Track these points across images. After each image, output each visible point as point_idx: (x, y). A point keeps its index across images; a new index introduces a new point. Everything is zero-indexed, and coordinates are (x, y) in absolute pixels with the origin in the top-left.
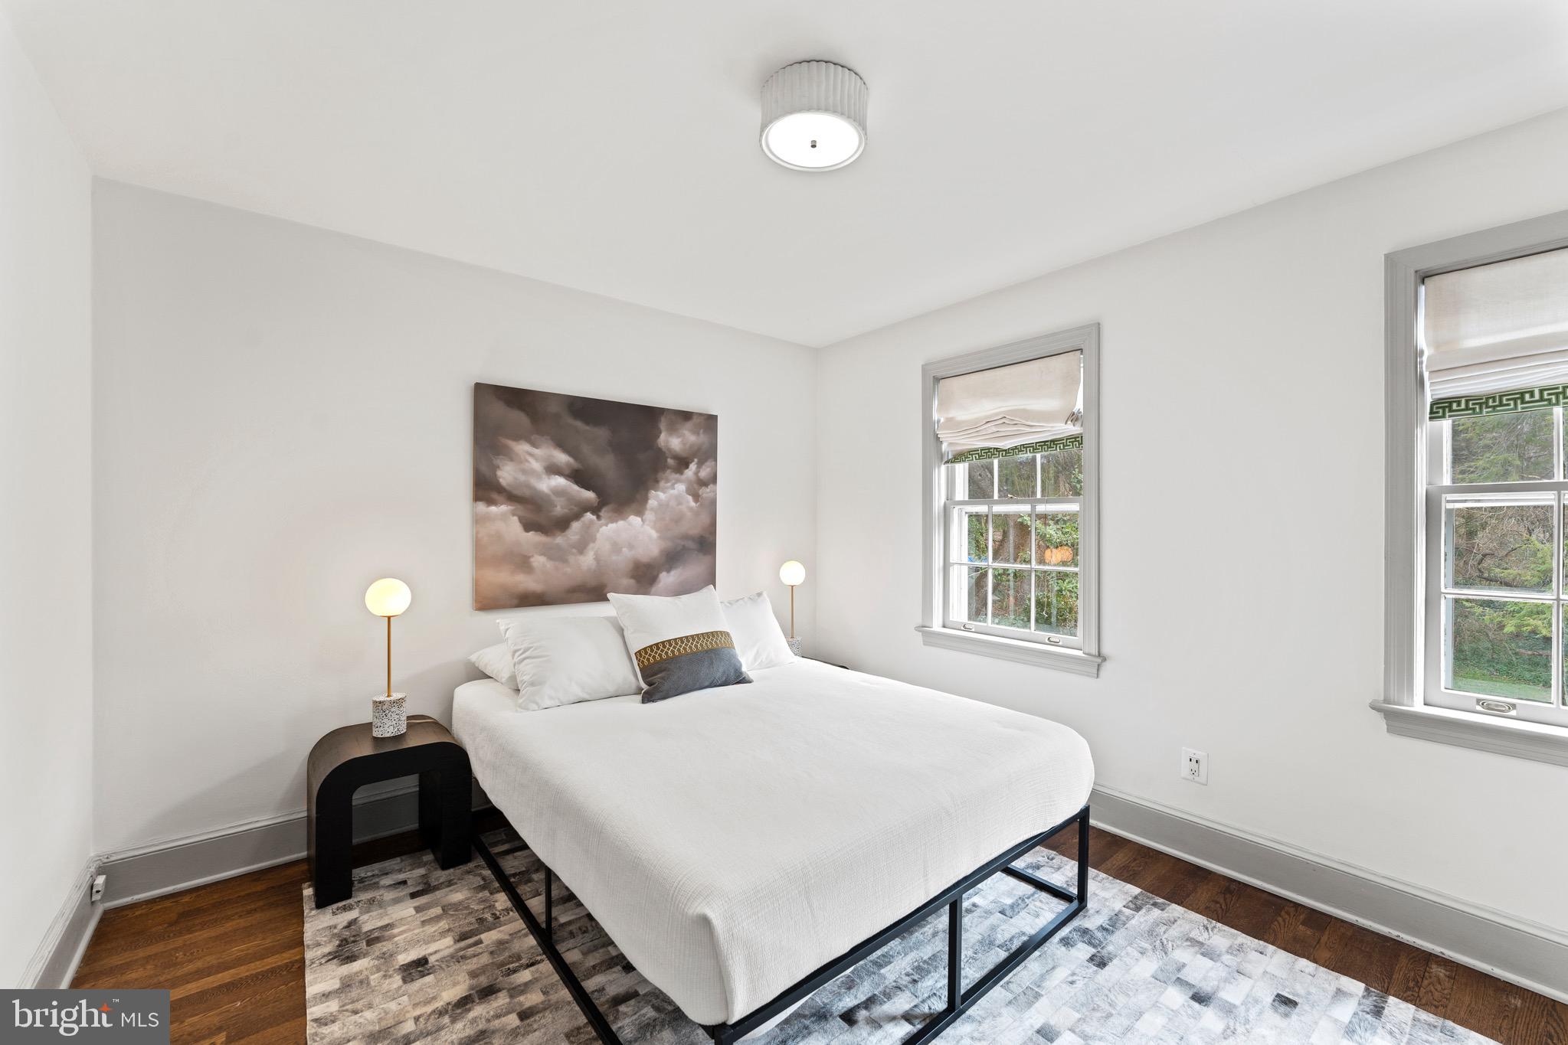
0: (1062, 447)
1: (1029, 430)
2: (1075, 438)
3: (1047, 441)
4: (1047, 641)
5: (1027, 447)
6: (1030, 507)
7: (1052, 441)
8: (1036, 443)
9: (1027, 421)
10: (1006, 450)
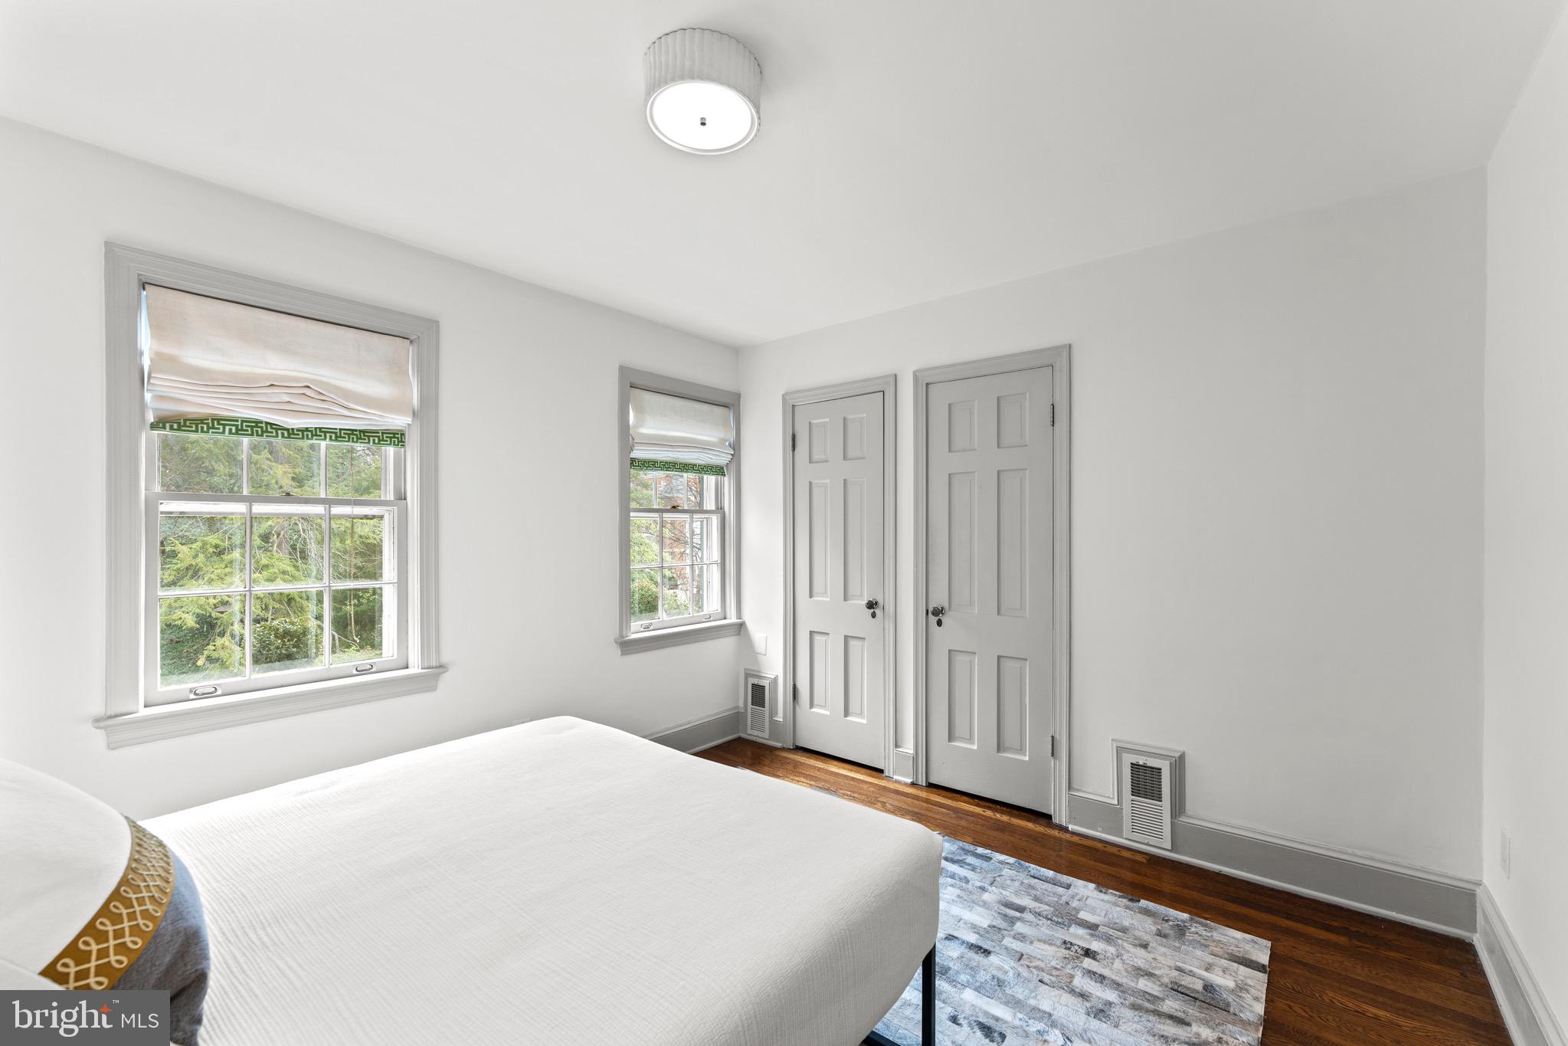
0: (376, 441)
1: (346, 412)
2: (394, 434)
3: (356, 430)
4: (355, 672)
5: (325, 433)
6: (323, 509)
7: (360, 431)
8: (340, 429)
9: (348, 401)
10: (288, 430)
